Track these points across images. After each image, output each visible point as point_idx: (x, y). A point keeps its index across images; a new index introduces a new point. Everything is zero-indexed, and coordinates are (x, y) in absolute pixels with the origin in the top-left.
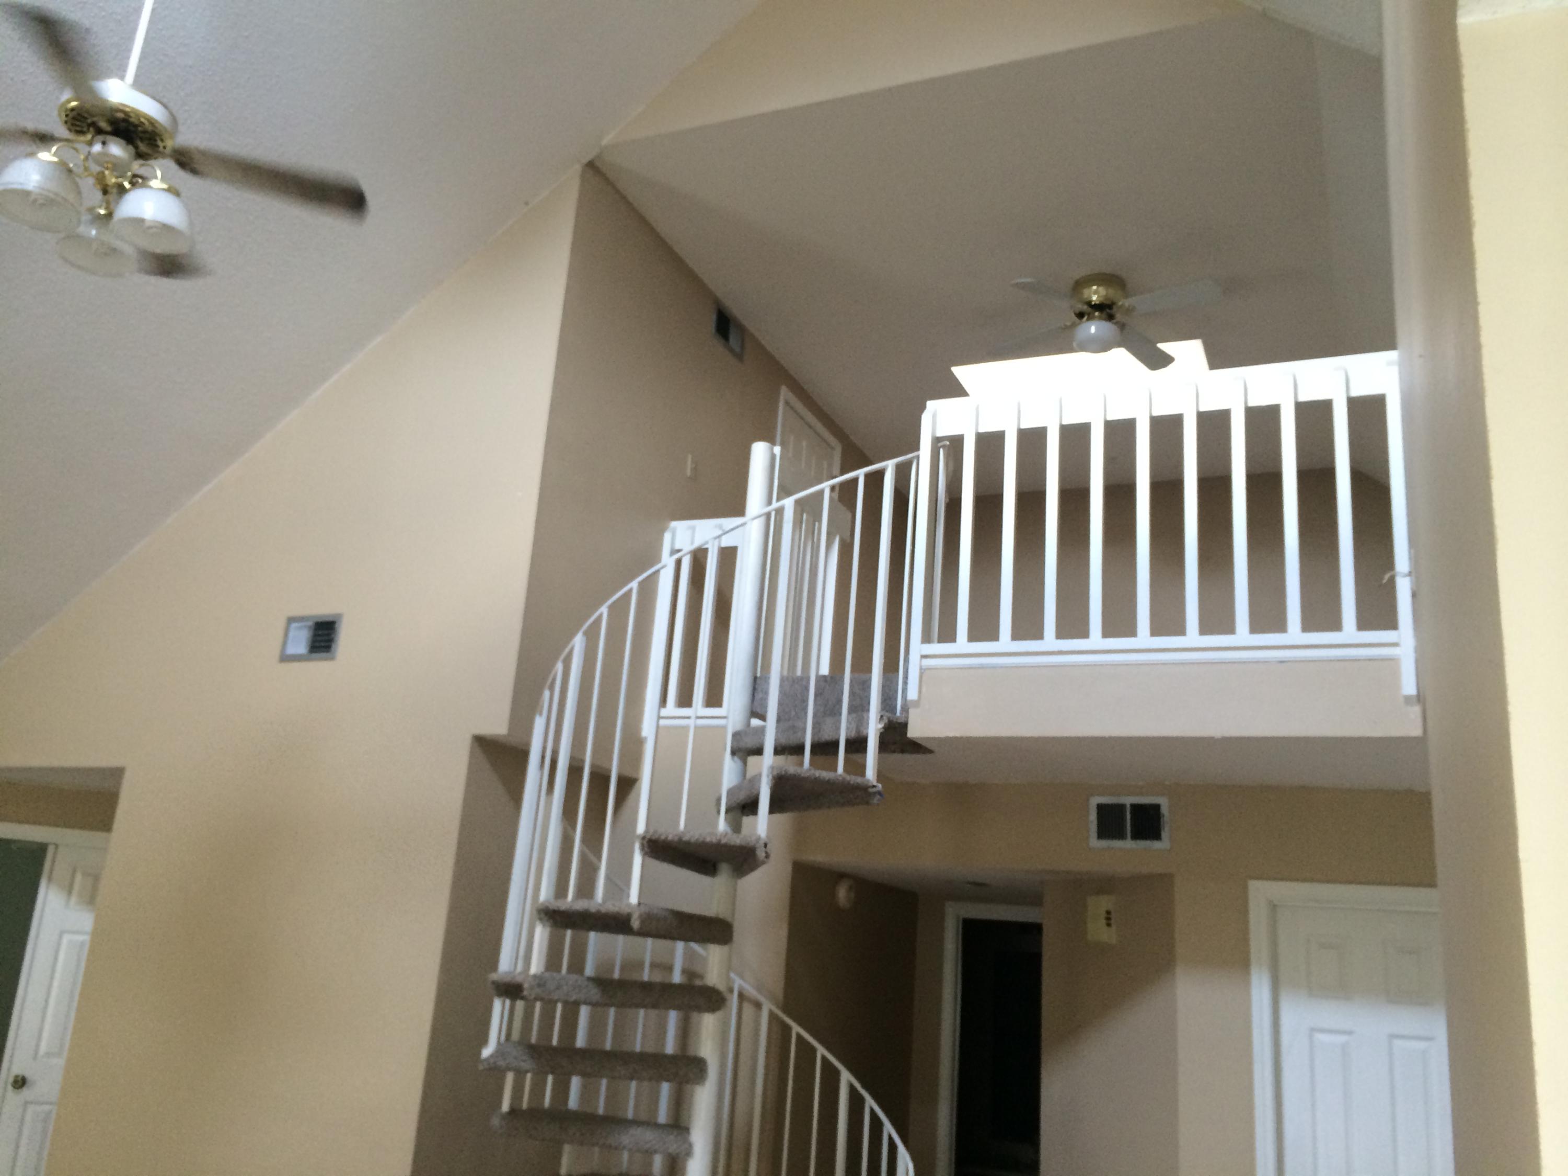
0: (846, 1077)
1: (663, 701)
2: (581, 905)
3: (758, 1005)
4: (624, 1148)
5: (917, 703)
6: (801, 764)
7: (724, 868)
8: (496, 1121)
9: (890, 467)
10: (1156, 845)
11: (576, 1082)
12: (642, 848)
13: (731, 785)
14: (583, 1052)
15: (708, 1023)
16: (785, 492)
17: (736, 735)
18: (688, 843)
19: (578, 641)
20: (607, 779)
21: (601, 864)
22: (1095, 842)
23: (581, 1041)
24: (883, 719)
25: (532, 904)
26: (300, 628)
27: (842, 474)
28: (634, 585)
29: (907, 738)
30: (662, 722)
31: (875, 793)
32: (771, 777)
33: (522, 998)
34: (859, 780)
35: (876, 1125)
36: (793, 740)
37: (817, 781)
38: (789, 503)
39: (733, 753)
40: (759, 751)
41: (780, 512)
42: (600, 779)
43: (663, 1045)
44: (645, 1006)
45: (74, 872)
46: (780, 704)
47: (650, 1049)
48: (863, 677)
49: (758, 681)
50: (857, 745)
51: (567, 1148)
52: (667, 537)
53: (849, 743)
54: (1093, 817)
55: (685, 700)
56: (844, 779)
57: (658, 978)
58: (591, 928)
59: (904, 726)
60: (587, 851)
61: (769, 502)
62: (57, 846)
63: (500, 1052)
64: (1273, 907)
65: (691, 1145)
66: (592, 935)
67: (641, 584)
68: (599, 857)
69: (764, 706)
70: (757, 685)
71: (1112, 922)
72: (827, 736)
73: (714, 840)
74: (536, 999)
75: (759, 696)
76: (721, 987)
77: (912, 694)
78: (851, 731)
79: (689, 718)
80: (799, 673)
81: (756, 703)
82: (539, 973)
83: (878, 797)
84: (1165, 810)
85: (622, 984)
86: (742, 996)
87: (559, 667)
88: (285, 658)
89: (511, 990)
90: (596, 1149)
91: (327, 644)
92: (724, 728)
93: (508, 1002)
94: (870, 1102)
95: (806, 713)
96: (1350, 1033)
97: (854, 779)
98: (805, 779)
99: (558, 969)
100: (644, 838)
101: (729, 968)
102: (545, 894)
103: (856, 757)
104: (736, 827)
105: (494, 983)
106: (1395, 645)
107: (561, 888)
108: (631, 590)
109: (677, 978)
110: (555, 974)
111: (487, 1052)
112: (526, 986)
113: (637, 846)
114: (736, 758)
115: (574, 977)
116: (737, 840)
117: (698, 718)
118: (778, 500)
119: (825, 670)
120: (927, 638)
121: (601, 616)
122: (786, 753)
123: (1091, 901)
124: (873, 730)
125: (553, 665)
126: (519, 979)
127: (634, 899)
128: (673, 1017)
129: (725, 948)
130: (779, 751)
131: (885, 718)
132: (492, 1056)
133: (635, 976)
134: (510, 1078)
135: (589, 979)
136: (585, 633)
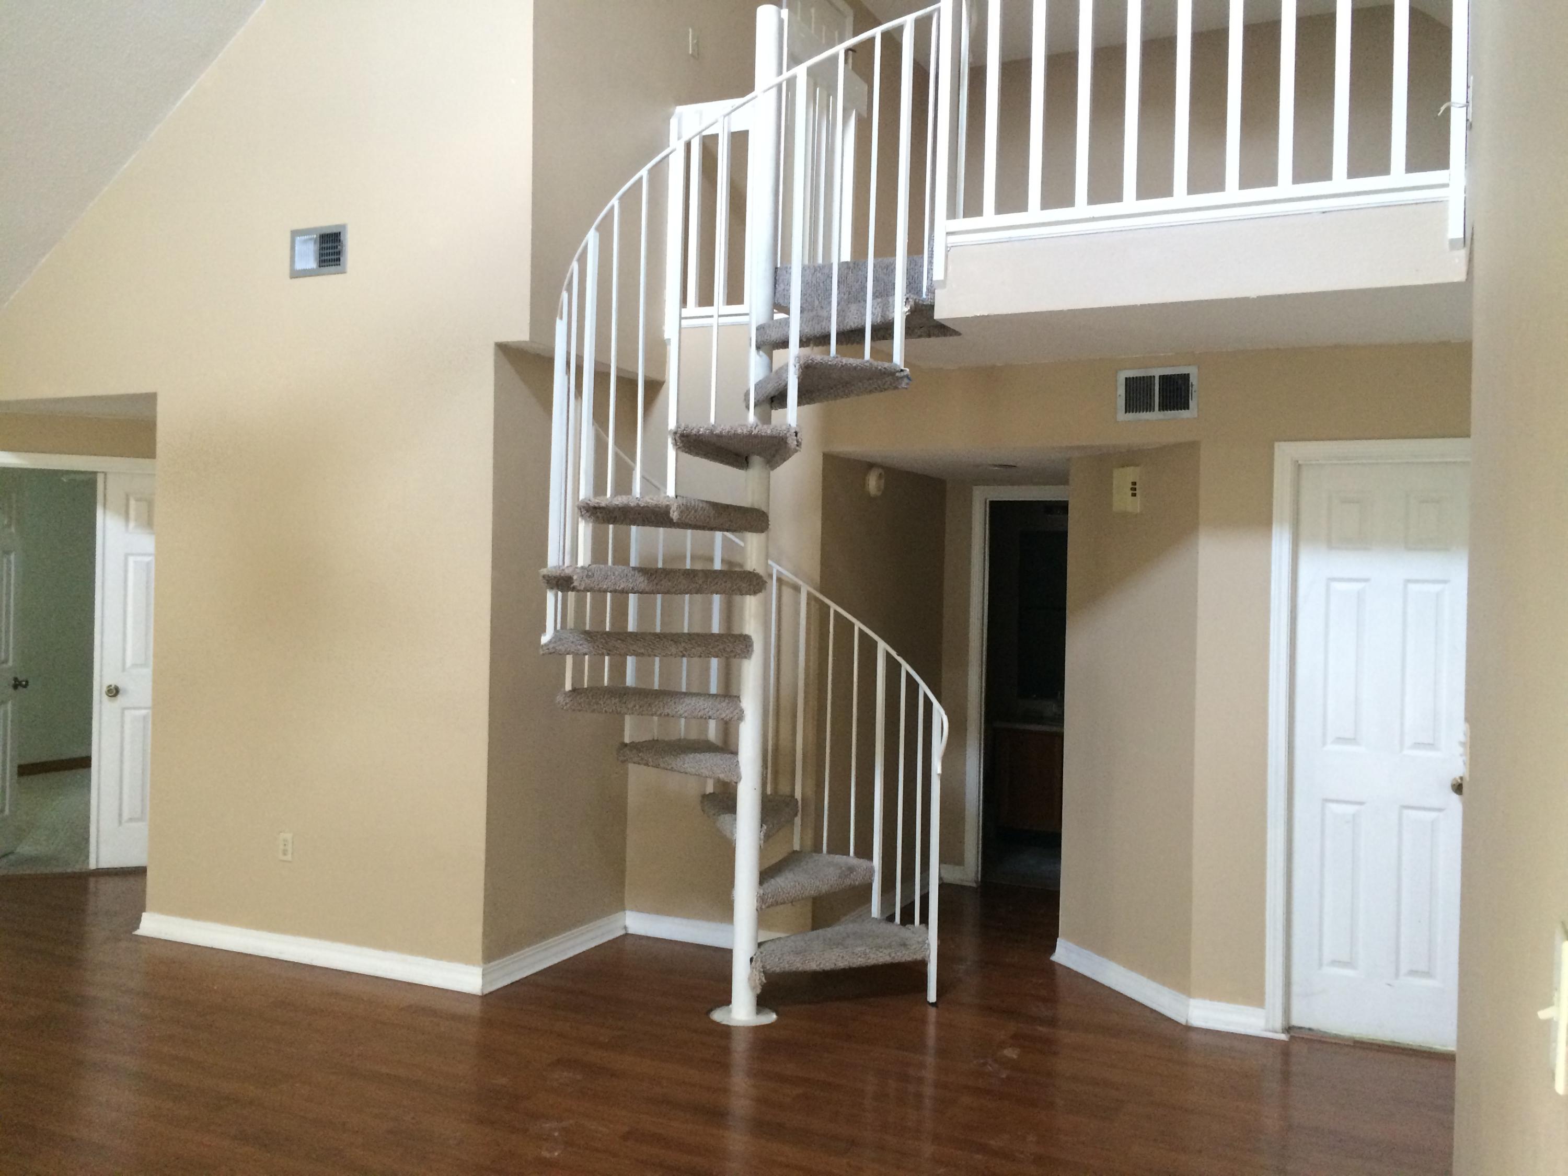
0: (882, 647)
1: (684, 301)
2: (620, 500)
3: (797, 589)
4: (681, 716)
5: (943, 283)
6: (829, 352)
7: (756, 460)
8: (560, 699)
9: (908, 21)
10: (1183, 414)
11: (630, 661)
12: (675, 443)
13: (758, 380)
14: (634, 636)
15: (751, 604)
16: (795, 60)
17: (759, 329)
18: (720, 436)
19: (592, 239)
20: (634, 383)
21: (636, 465)
22: (1122, 416)
23: (631, 627)
24: (909, 302)
25: (574, 502)
26: (305, 241)
27: (856, 34)
28: (644, 172)
29: (935, 320)
30: (684, 322)
31: (902, 378)
32: (797, 365)
33: (573, 589)
34: (886, 365)
35: (912, 687)
36: (817, 330)
37: (845, 368)
38: (801, 71)
39: (758, 348)
40: (784, 344)
41: (791, 82)
42: (627, 384)
43: (710, 626)
44: (690, 592)
45: (128, 500)
46: (803, 294)
47: (697, 629)
48: (887, 260)
49: (778, 272)
50: (883, 331)
51: (628, 718)
52: (673, 122)
53: (875, 329)
54: (1121, 391)
55: (706, 299)
56: (871, 364)
57: (699, 566)
58: (634, 522)
59: (932, 307)
60: (622, 454)
61: (780, 72)
62: (105, 474)
63: (557, 638)
64: (1298, 467)
65: (742, 711)
66: (634, 528)
67: (650, 171)
68: (634, 459)
69: (787, 297)
70: (778, 276)
71: (1137, 492)
72: (852, 323)
73: (745, 431)
74: (587, 590)
75: (780, 287)
76: (760, 571)
77: (938, 275)
78: (877, 317)
79: (712, 316)
80: (820, 261)
81: (777, 295)
82: (587, 565)
83: (906, 380)
84: (1193, 380)
85: (667, 573)
86: (779, 580)
87: (575, 266)
88: (296, 274)
89: (562, 583)
90: (656, 718)
91: (336, 257)
92: (748, 325)
93: (560, 594)
94: (906, 667)
95: (830, 303)
96: (1366, 580)
97: (883, 365)
98: (832, 368)
99: (605, 562)
100: (675, 433)
101: (767, 556)
102: (585, 492)
103: (882, 344)
104: (765, 419)
105: (544, 577)
106: (1446, 185)
107: (599, 485)
108: (641, 178)
109: (718, 566)
110: (602, 566)
111: (545, 639)
112: (575, 577)
113: (670, 441)
114: (761, 352)
115: (620, 568)
116: (767, 430)
117: (720, 316)
118: (788, 69)
119: (846, 257)
120: (952, 214)
121: (612, 208)
122: (812, 345)
123: (1117, 473)
124: (899, 314)
125: (569, 263)
126: (568, 572)
127: (671, 491)
128: (717, 600)
129: (763, 535)
130: (804, 342)
131: (910, 300)
132: (550, 642)
133: (676, 566)
134: (569, 660)
135: (634, 569)
136: (597, 229)
